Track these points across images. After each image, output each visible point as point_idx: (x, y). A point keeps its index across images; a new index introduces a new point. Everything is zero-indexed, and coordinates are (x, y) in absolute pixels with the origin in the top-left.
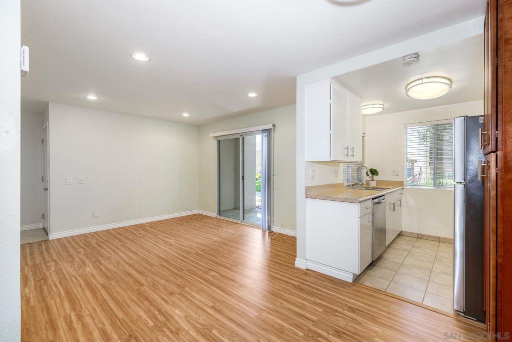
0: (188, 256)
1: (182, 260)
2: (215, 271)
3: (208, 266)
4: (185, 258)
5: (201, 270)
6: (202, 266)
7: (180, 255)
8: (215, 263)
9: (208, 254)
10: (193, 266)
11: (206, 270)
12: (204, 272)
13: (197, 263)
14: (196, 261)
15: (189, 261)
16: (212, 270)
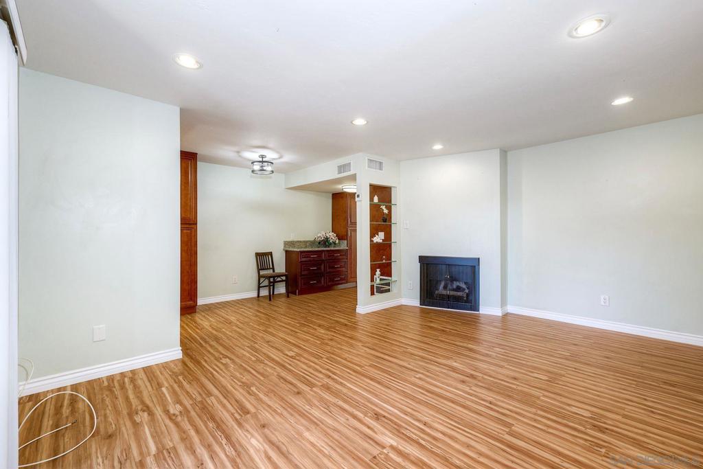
0: (327, 380)
1: (334, 373)
2: (287, 355)
3: (293, 362)
4: (330, 377)
5: (304, 358)
6: (304, 363)
7: (341, 384)
8: (284, 366)
9: (291, 384)
10: (315, 364)
11: (297, 358)
12: (301, 355)
13: (310, 367)
14: (311, 370)
15: (323, 371)
16: (292, 357)
